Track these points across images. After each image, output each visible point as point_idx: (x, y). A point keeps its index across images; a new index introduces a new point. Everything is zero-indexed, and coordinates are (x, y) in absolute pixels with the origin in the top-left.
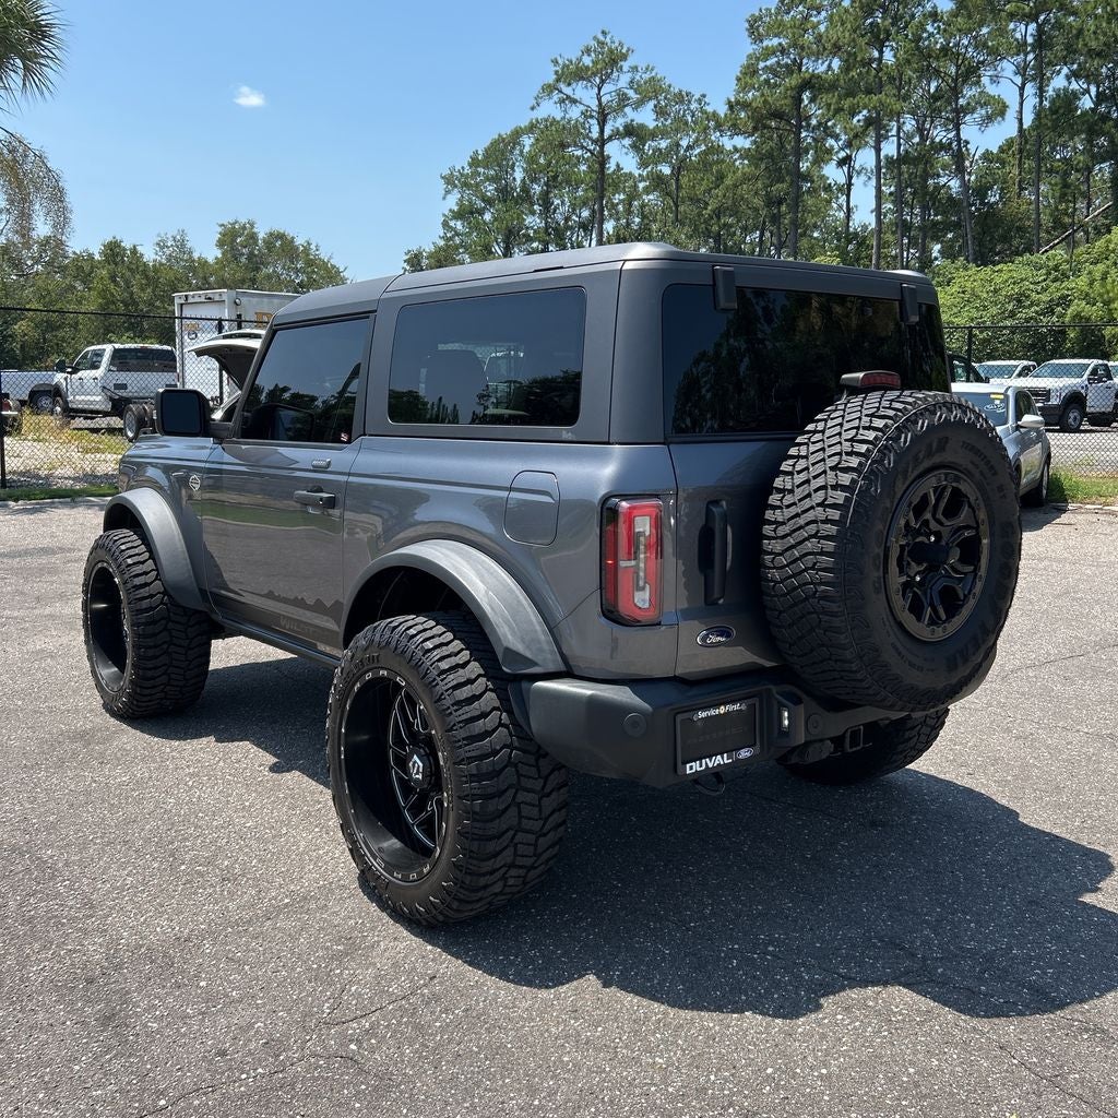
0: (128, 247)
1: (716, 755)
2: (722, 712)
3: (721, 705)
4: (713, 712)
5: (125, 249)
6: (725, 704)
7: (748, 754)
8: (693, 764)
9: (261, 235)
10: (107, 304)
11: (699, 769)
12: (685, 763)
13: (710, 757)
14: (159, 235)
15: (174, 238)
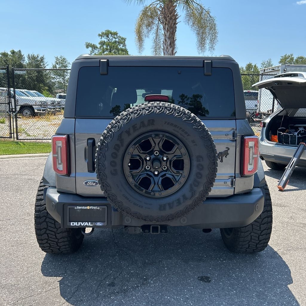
0: (253, 65)
1: (85, 222)
2: (88, 208)
3: (88, 206)
4: (84, 208)
5: (252, 66)
6: (90, 206)
7: (101, 225)
8: (74, 223)
9: (295, 58)
10: (246, 82)
11: (77, 225)
12: (70, 221)
13: (83, 222)
14: (263, 61)
15: (267, 61)
